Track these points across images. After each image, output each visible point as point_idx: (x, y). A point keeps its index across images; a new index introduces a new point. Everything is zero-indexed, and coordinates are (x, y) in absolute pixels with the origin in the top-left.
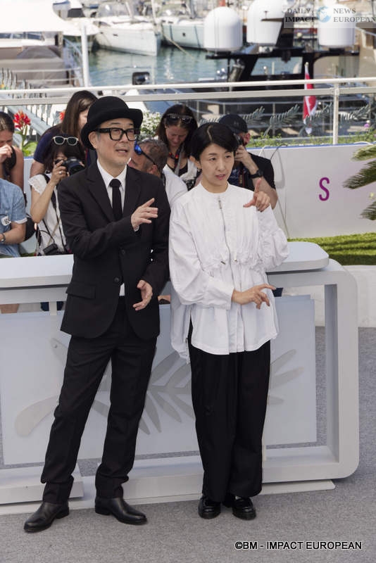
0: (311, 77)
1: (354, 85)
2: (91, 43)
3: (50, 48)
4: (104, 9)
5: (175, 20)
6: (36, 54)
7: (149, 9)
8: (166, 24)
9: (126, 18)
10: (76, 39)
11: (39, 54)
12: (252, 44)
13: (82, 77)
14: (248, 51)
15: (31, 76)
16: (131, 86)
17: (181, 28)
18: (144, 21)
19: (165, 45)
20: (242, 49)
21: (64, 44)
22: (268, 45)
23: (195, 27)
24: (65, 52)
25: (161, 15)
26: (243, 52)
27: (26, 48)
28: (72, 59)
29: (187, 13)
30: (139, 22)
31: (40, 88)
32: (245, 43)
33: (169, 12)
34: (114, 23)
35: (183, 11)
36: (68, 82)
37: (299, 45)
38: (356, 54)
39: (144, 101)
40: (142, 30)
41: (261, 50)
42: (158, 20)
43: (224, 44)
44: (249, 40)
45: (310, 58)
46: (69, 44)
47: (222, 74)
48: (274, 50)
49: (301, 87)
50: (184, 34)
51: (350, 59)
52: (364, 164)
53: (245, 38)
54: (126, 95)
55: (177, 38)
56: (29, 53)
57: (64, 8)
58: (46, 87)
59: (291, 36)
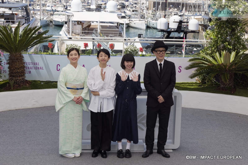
0: (186, 38)
1: (197, 42)
2: (127, 26)
3: (116, 26)
4: (132, 16)
5: (151, 20)
6: (112, 28)
7: (144, 17)
8: (148, 22)
9: (138, 19)
13: (124, 34)
14: (169, 30)
15: (110, 33)
16: (137, 38)
17: (152, 23)
18: (143, 20)
19: (148, 27)
20: (167, 29)
21: (120, 26)
22: (175, 29)
23: (156, 23)
24: (120, 27)
25: (147, 19)
26: (168, 30)
27: (109, 26)
28: (122, 29)
29: (155, 19)
30: (141, 21)
31: (112, 37)
32: (168, 28)
33: (149, 18)
34: (135, 20)
35: (153, 18)
36: (120, 36)
37: (182, 29)
38: (199, 33)
39: (141, 43)
40: (142, 23)
41: (173, 30)
42: (146, 20)
43: (163, 28)
44: (169, 27)
45: (186, 33)
46: (121, 25)
47: (162, 36)
48: (176, 30)
49: (183, 41)
50: (153, 25)
51: (197, 34)
52: (190, 63)
54: (136, 40)
55: (151, 25)
57: (120, 16)
59: (181, 27)
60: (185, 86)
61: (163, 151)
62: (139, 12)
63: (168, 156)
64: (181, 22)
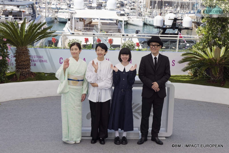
1: (191, 37)
2: (126, 23)
3: (115, 23)
4: (130, 14)
5: (148, 18)
6: (111, 24)
7: (142, 15)
8: (145, 19)
9: (136, 17)
10: (121, 21)
11: (113, 24)
12: (166, 25)
13: (122, 31)
16: (135, 34)
17: (149, 20)
19: (145, 24)
20: (163, 26)
21: (119, 22)
22: (170, 26)
23: (153, 20)
24: (119, 24)
25: (145, 16)
27: (109, 23)
28: (120, 26)
30: (139, 18)
31: (111, 33)
33: (147, 16)
34: (133, 18)
35: (150, 16)
36: (119, 32)
37: (177, 26)
38: (192, 29)
39: (138, 38)
40: (140, 20)
41: (168, 27)
42: (144, 18)
43: (159, 24)
44: (165, 24)
45: (180, 30)
47: (158, 32)
49: (177, 37)
50: (150, 22)
51: (190, 30)
52: (183, 57)
53: (164, 24)
54: (134, 36)
55: (148, 23)
56: (110, 24)
57: (119, 13)
58: (113, 33)
59: (176, 24)
60: (178, 79)
61: (156, 138)
62: (137, 10)
63: (161, 143)
64: (175, 20)
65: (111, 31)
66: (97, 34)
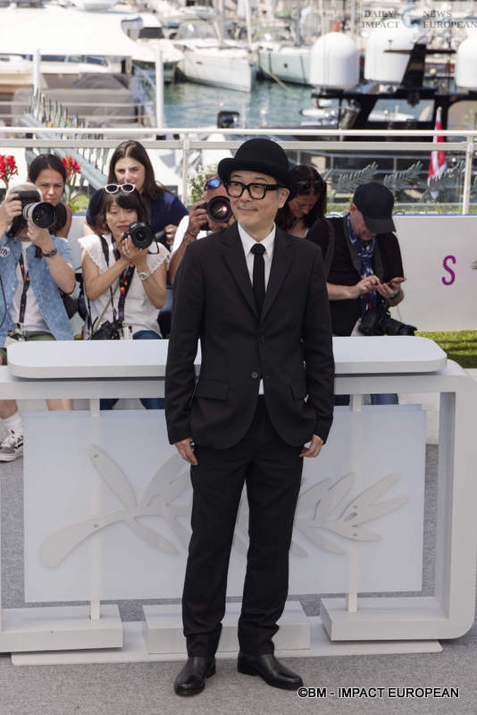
0: (444, 126)
2: (171, 73)
3: (115, 76)
4: (186, 29)
5: (276, 46)
6: (98, 83)
7: (244, 31)
8: (264, 52)
9: (214, 42)
10: (152, 65)
11: (101, 82)
12: (372, 81)
13: (155, 115)
14: (365, 90)
15: (90, 111)
16: (214, 128)
17: (283, 57)
18: (236, 47)
19: (261, 78)
20: (358, 86)
21: (133, 73)
22: (395, 84)
23: (301, 59)
24: (134, 82)
25: (258, 39)
26: (359, 90)
27: (85, 75)
28: (142, 91)
29: (291, 39)
30: (229, 48)
31: (100, 126)
32: (362, 80)
33: (268, 36)
34: (199, 48)
35: (286, 35)
36: (136, 121)
37: (431, 85)
40: (234, 59)
41: (383, 89)
42: (254, 46)
43: (336, 80)
44: (367, 76)
45: (444, 102)
46: (138, 71)
47: (331, 118)
48: (398, 90)
49: (430, 139)
50: (286, 66)
53: (362, 73)
54: (209, 140)
55: (278, 70)
56: (88, 81)
57: (135, 27)
58: (108, 126)
59: (421, 73)
62: (221, 8)
63: (292, 680)
64: (419, 53)
65: (94, 118)
66: (46, 134)
